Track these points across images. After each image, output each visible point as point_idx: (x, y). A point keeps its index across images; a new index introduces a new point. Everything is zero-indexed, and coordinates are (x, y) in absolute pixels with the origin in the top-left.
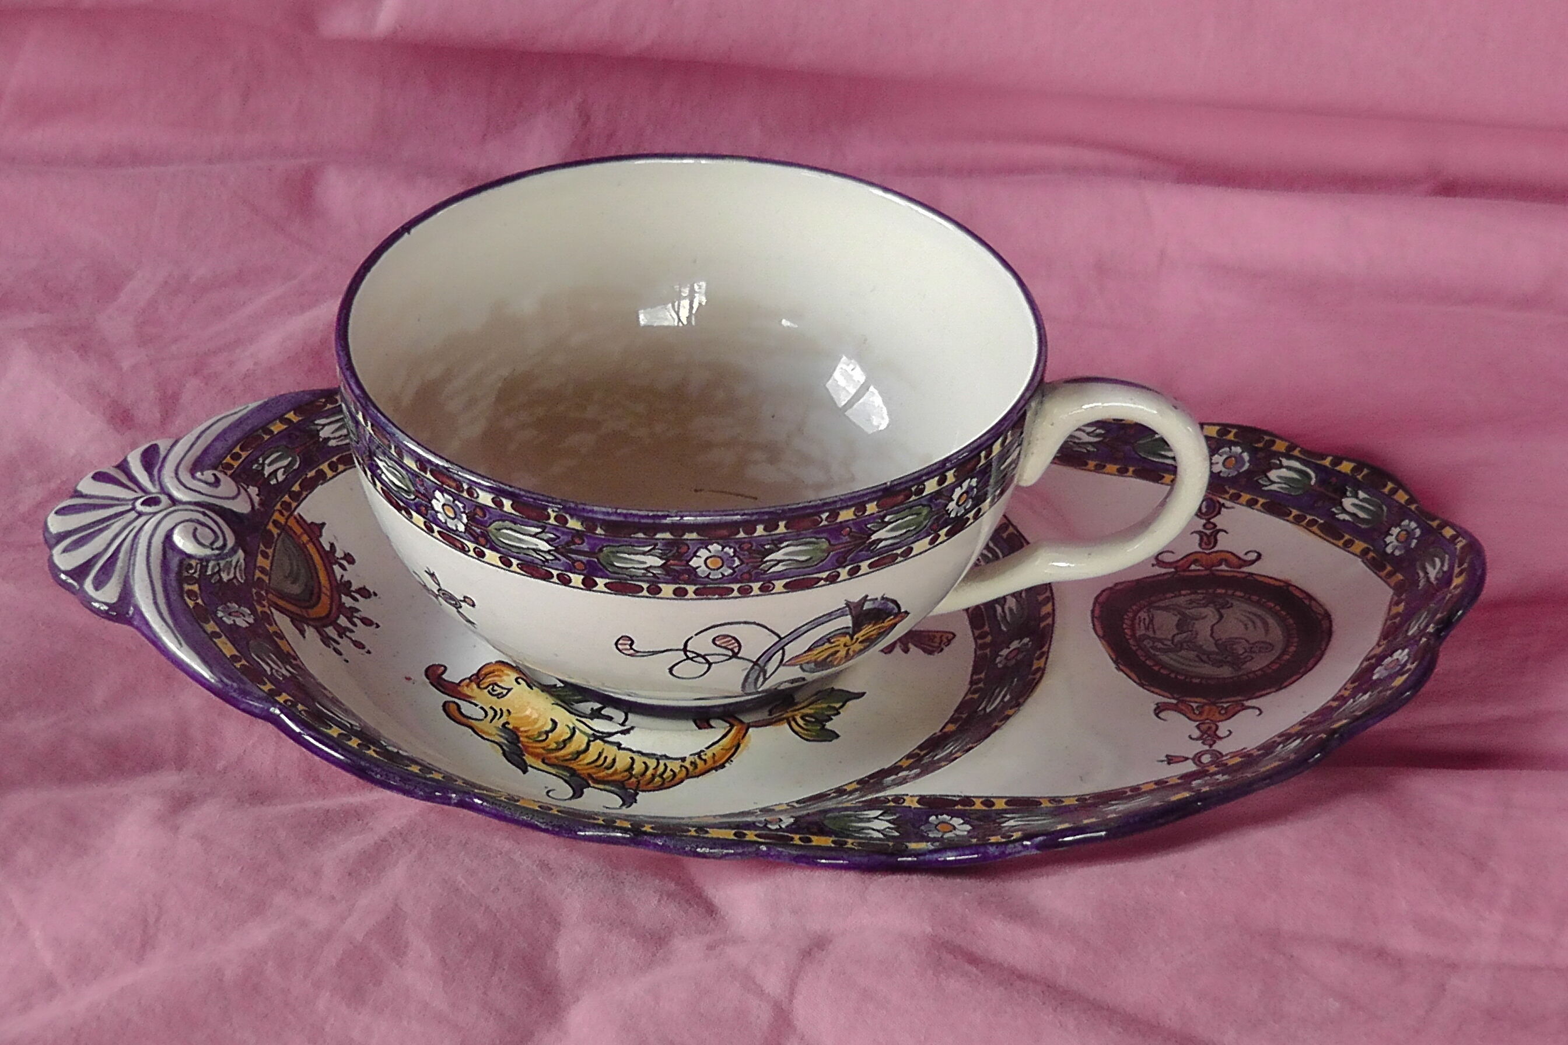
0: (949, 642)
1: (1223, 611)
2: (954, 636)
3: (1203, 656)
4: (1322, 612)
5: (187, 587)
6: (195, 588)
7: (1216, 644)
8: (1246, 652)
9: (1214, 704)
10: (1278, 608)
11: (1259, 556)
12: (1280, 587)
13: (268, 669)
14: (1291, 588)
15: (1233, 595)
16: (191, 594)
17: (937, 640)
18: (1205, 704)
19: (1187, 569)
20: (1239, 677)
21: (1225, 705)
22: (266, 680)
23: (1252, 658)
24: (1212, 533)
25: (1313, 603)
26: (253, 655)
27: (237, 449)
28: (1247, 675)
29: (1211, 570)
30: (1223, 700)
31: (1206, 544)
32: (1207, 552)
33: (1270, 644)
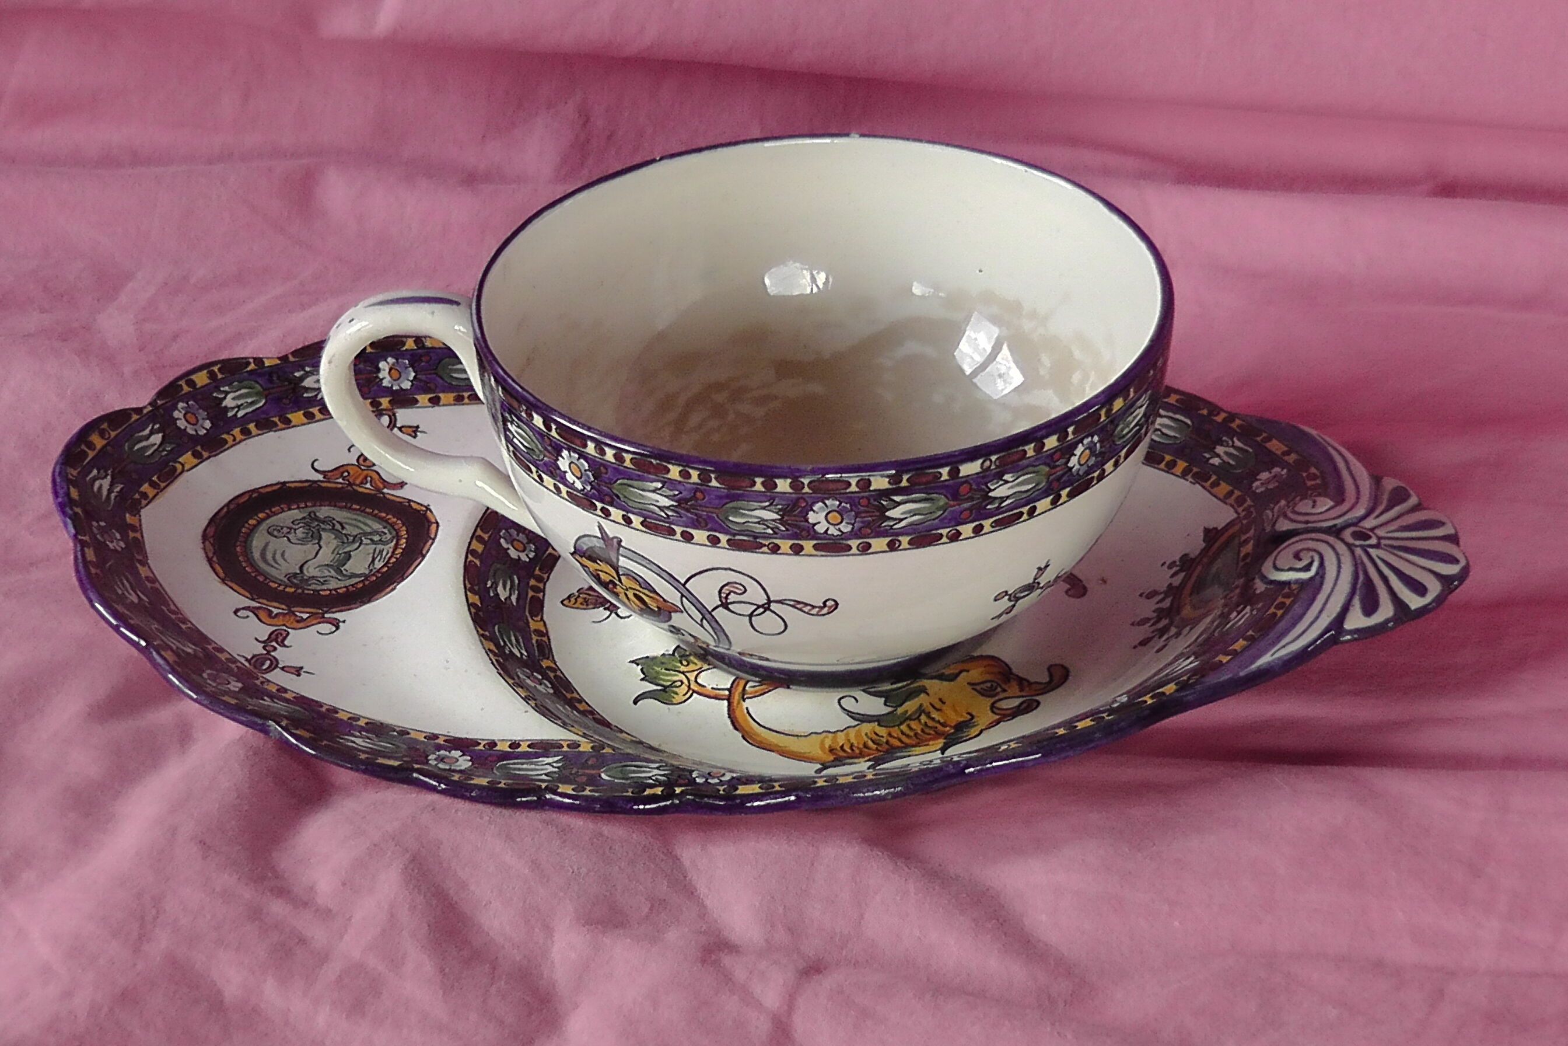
0: (569, 597)
1: (298, 572)
2: (562, 602)
3: (337, 529)
4: (207, 543)
5: (1318, 481)
6: (1309, 483)
7: (320, 538)
8: (295, 530)
9: (350, 484)
10: (244, 564)
11: (236, 612)
12: (231, 581)
13: (1238, 443)
14: (222, 575)
15: (280, 585)
16: (1314, 477)
17: (580, 600)
18: (358, 485)
19: (312, 614)
20: (314, 506)
21: (340, 480)
22: (1238, 430)
23: (293, 522)
24: (271, 642)
25: (210, 555)
26: (1251, 450)
27: (1280, 613)
28: (306, 506)
29: (289, 610)
30: (340, 486)
31: (281, 635)
32: (285, 628)
33: (269, 533)
